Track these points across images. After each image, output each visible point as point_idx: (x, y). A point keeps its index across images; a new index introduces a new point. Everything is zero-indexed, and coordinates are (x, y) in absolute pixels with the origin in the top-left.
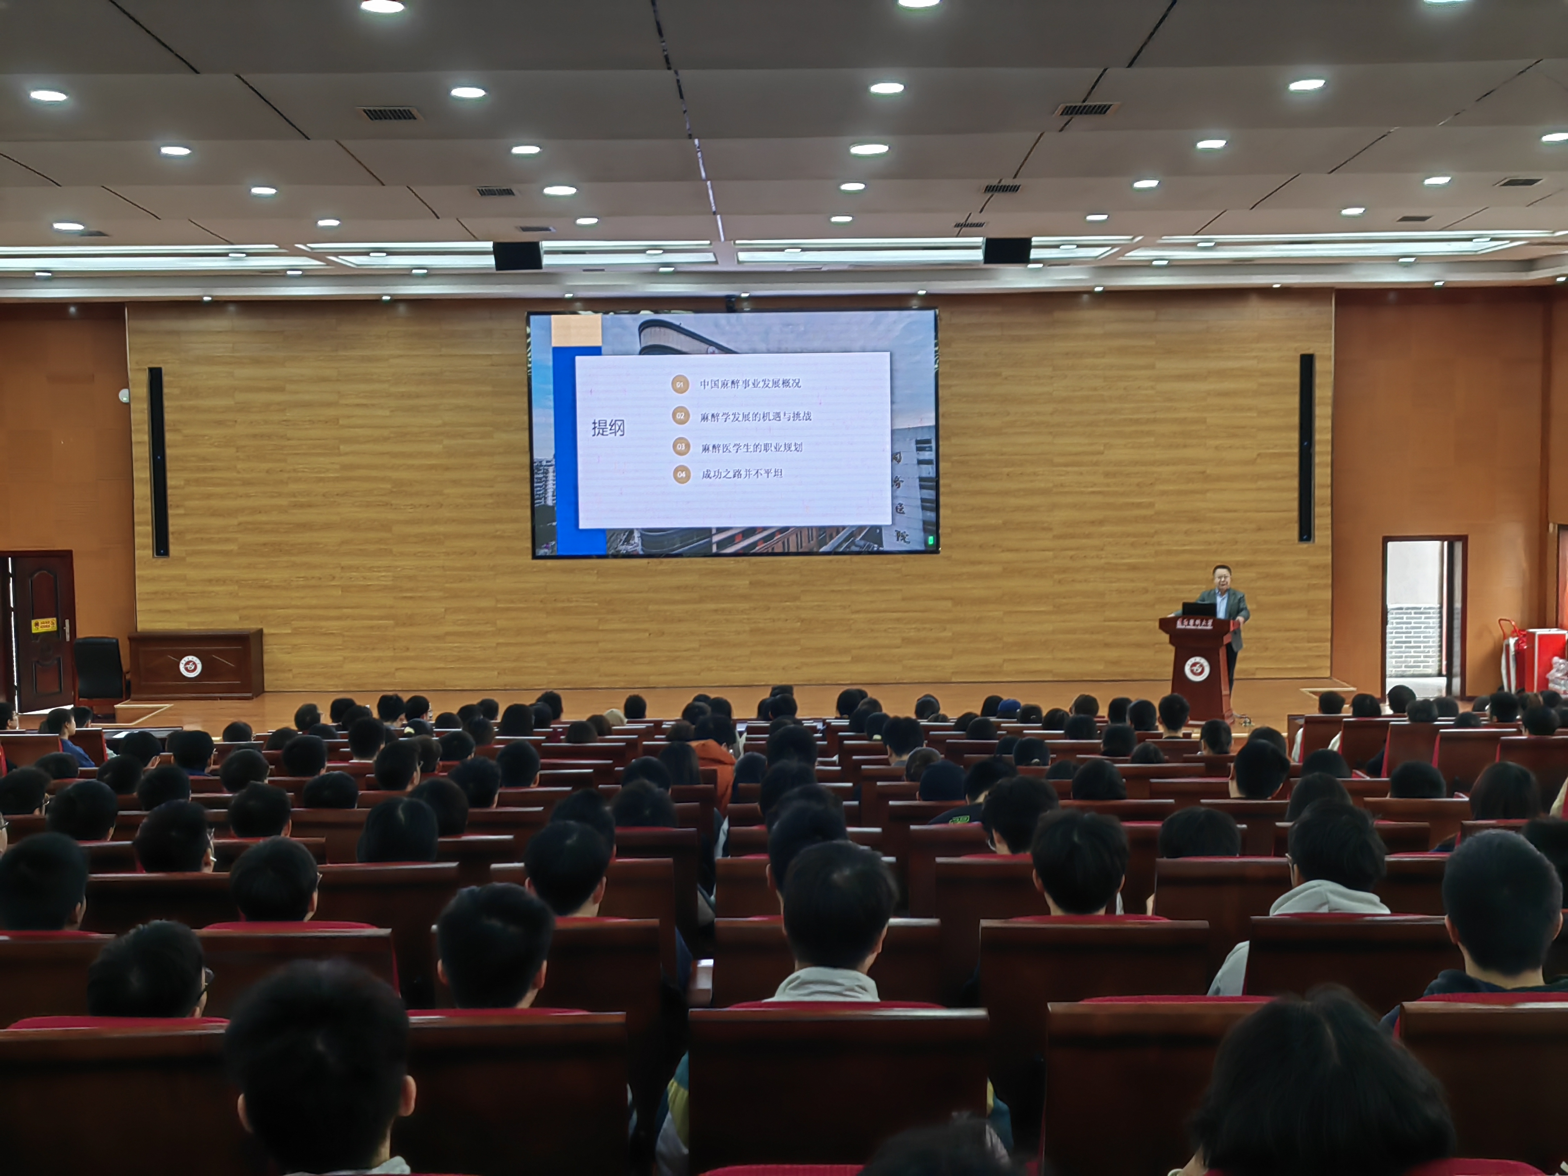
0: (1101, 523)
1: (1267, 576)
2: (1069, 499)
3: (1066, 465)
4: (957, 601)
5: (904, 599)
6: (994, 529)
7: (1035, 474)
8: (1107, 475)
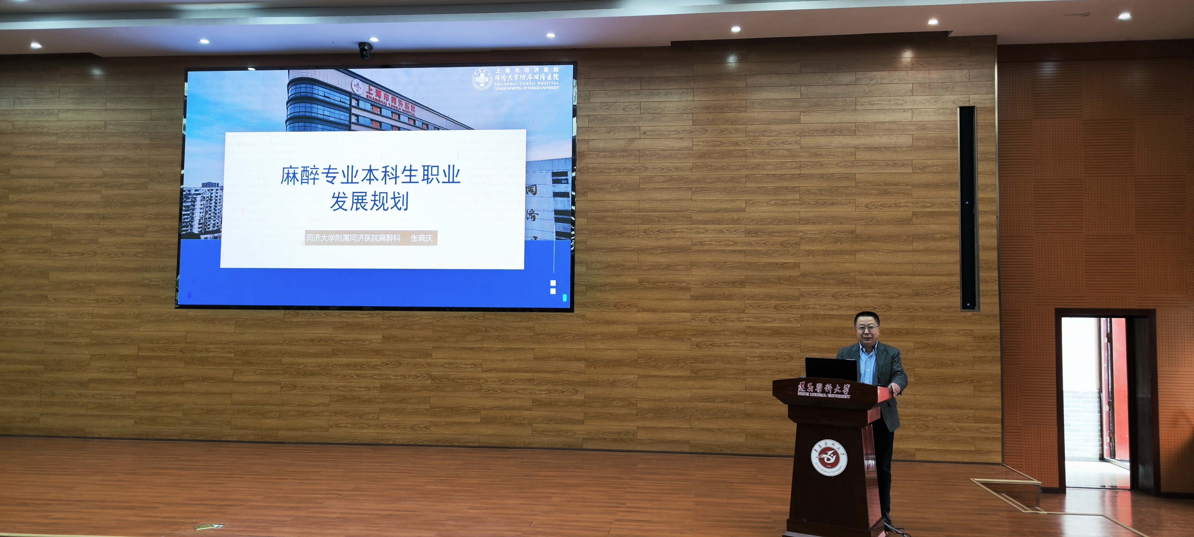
0: (742, 283)
1: (927, 346)
2: (708, 258)
3: (706, 222)
4: (591, 362)
5: (536, 359)
6: (630, 287)
7: (673, 231)
8: (748, 233)
